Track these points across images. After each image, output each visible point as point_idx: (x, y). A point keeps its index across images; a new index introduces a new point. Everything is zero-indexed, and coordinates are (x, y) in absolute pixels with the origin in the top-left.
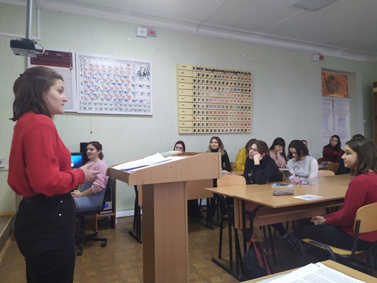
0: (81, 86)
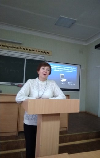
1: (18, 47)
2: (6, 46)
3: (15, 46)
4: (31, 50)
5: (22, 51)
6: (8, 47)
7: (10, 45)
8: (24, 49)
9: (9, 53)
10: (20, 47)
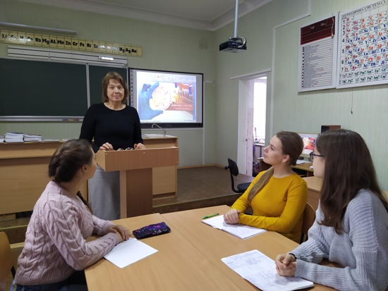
0: (343, 55)
1: (69, 41)
2: (44, 40)
3: (62, 40)
4: (97, 47)
5: (79, 50)
6: (48, 43)
7: (51, 38)
8: (83, 45)
9: (52, 54)
10: (73, 41)
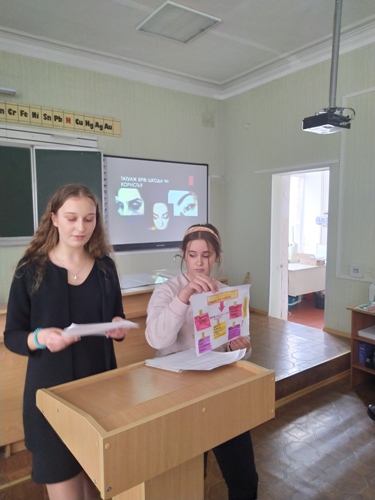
4: (49, 118)
10: (9, 107)
